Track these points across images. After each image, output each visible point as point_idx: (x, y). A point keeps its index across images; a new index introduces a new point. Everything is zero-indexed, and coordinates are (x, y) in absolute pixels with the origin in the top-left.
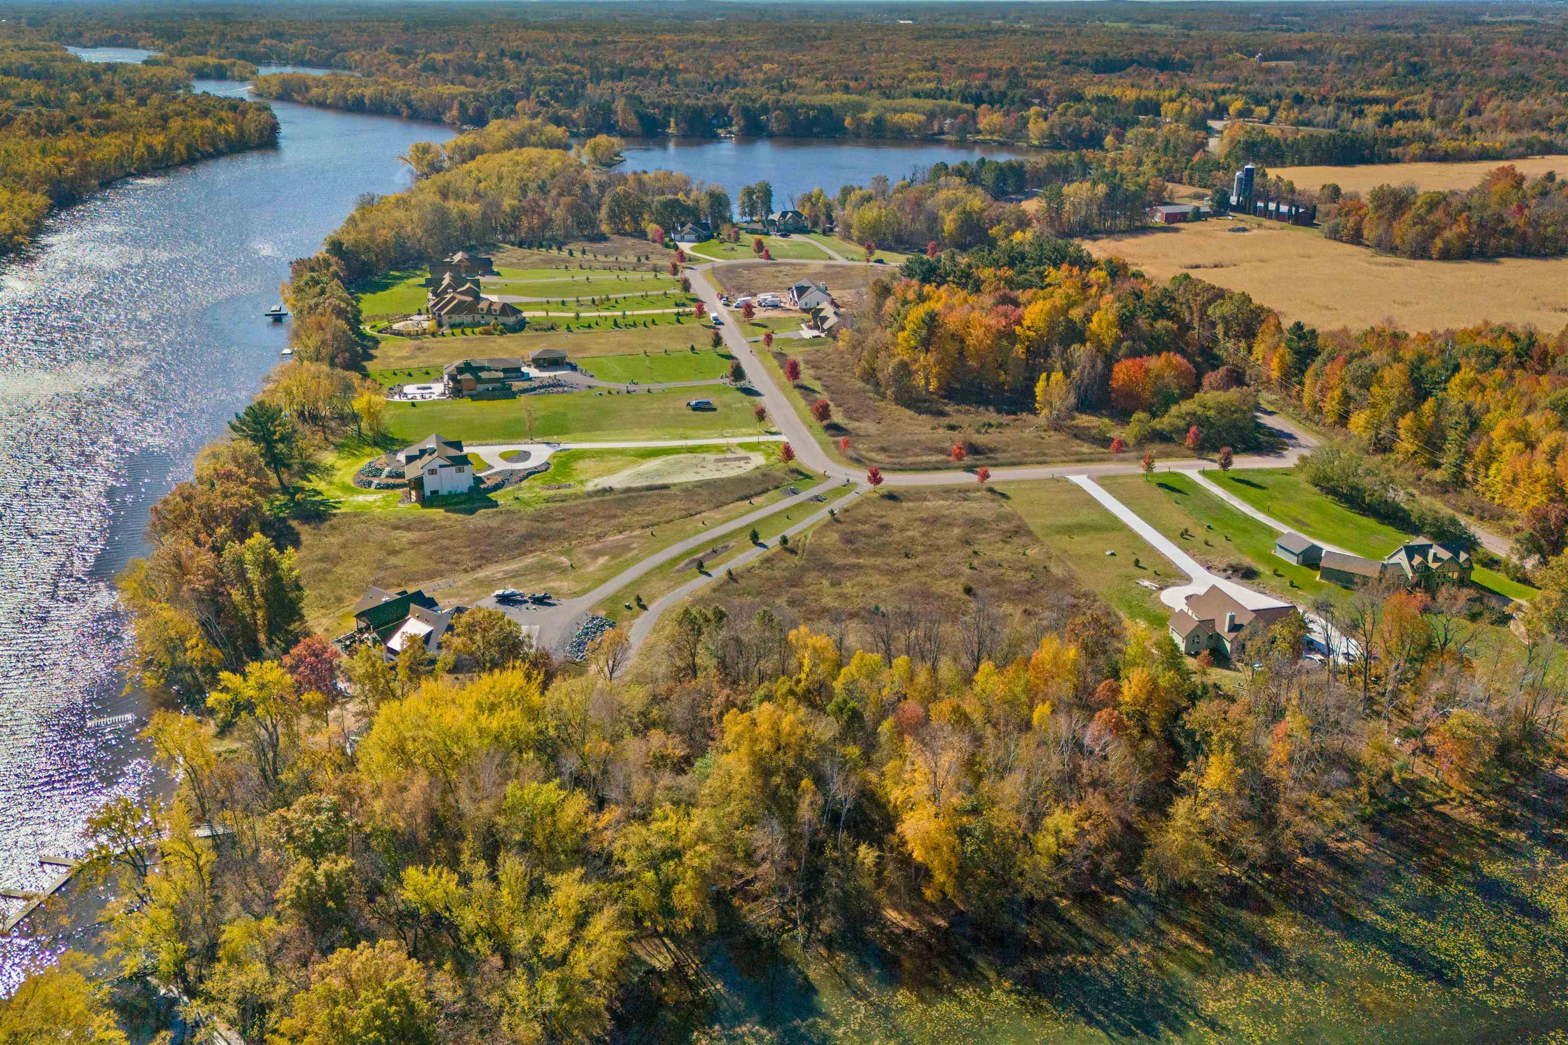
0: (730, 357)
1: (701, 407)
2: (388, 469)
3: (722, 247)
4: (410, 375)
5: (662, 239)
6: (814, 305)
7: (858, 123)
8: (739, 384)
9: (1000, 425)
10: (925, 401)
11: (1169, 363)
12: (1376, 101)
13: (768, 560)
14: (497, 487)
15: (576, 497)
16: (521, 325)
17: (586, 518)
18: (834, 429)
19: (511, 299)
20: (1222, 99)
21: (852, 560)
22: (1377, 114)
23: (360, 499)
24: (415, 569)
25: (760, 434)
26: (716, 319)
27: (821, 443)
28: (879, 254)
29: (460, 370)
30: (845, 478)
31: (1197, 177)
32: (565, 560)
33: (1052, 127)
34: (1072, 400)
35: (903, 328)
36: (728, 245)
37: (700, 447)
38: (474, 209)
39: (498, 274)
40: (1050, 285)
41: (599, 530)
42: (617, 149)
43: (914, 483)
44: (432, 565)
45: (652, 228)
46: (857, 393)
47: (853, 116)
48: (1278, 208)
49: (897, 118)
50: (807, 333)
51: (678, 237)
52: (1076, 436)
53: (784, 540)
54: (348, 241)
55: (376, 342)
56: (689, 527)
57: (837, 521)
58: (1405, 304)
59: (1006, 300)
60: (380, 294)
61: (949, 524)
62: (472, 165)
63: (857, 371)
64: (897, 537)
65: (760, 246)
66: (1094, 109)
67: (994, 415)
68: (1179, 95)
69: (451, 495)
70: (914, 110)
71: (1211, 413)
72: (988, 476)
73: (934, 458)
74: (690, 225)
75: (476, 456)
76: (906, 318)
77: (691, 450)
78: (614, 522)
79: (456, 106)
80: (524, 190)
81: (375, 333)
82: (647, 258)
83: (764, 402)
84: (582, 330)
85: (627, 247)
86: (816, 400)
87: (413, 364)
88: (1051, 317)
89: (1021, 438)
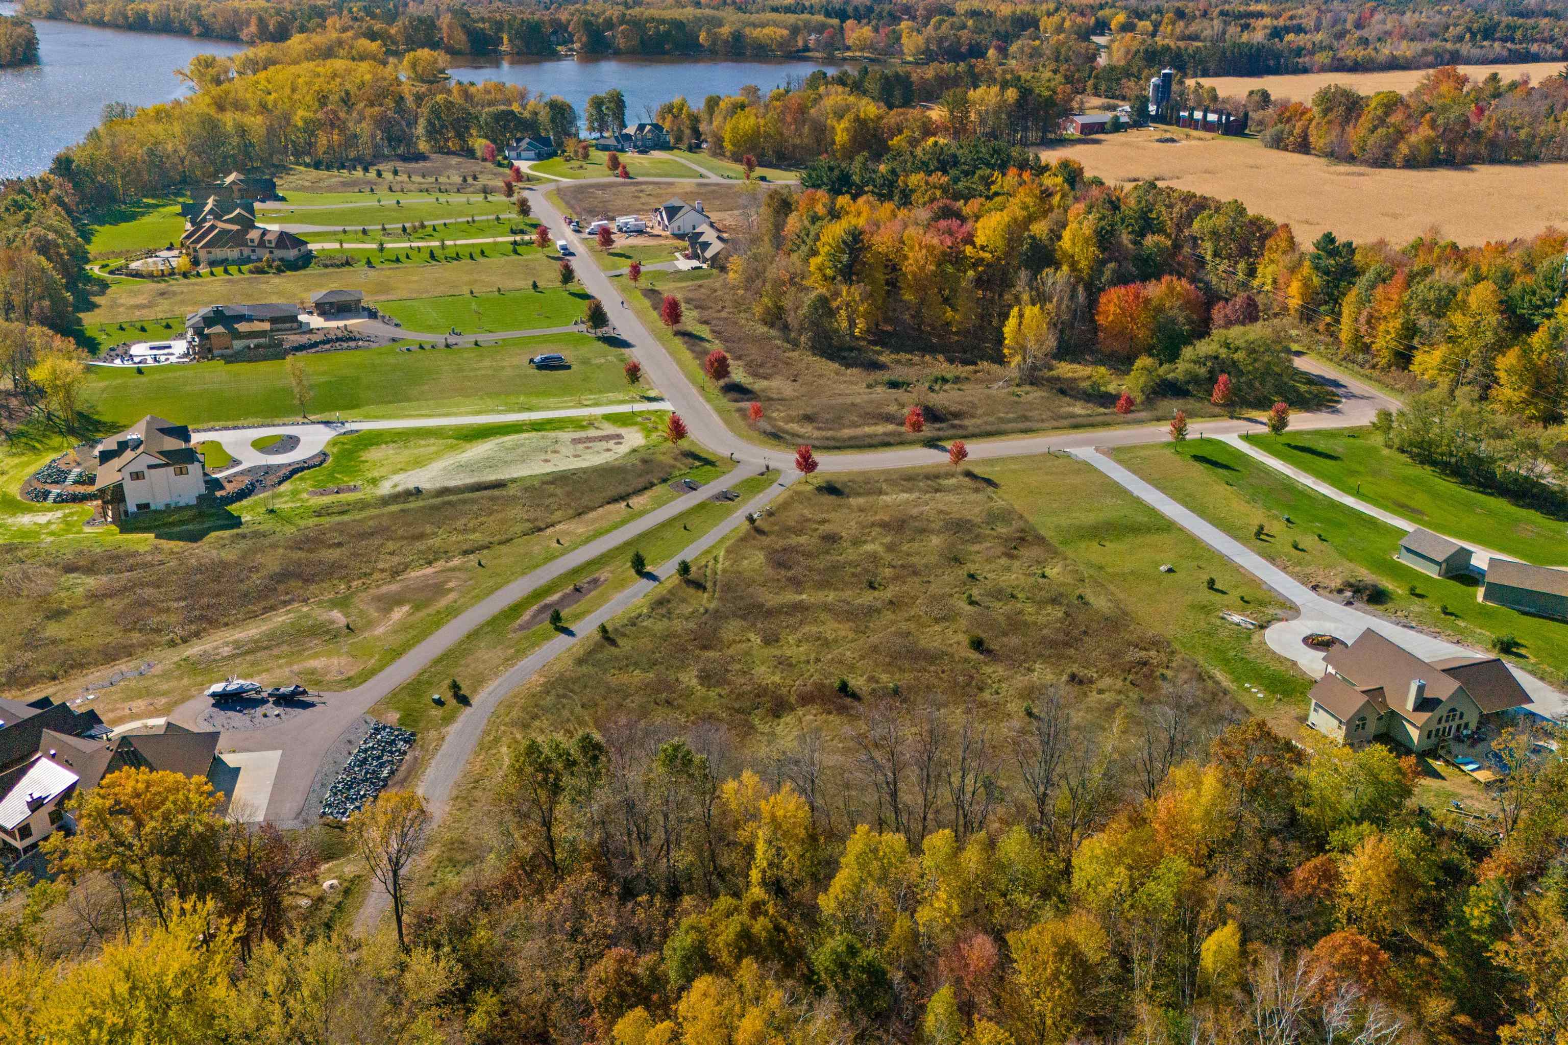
0: (585, 296)
1: (550, 365)
2: (77, 470)
3: (569, 165)
4: (143, 329)
5: (494, 156)
6: (688, 229)
7: (714, 38)
8: (600, 332)
9: (957, 380)
10: (851, 349)
11: (1171, 289)
12: (1260, 15)
13: (661, 602)
14: (242, 494)
15: (363, 505)
16: (306, 260)
17: (377, 541)
18: (737, 390)
19: (293, 228)
20: (1101, 13)
21: (791, 597)
22: (1265, 27)
23: (25, 520)
24: (86, 643)
25: (632, 401)
26: (564, 248)
27: (720, 412)
28: (759, 171)
29: (209, 321)
30: (763, 463)
31: (1103, 87)
32: (338, 617)
33: (928, 41)
34: (1051, 343)
35: (814, 253)
36: (575, 163)
37: (550, 422)
38: (256, 122)
39: (283, 199)
40: (997, 194)
41: (396, 559)
42: (441, 64)
43: (856, 468)
44: (116, 636)
45: (480, 144)
46: (758, 340)
47: (709, 31)
48: (1205, 116)
49: (757, 33)
50: (684, 265)
51: (513, 154)
52: (1063, 392)
53: (684, 568)
54: (79, 159)
55: (104, 286)
56: (536, 549)
57: (759, 531)
58: (1395, 216)
59: (947, 213)
60: (124, 226)
61: (923, 531)
62: (262, 75)
63: (758, 310)
64: (851, 554)
65: (615, 164)
66: (970, 23)
67: (946, 365)
68: (1057, 10)
69: (169, 510)
70: (776, 24)
71: (1240, 356)
72: (965, 455)
73: (880, 429)
74: (527, 140)
75: (217, 445)
76: (817, 238)
77: (536, 426)
78: (421, 545)
79: (254, 21)
80: (323, 100)
81: (104, 275)
82: (475, 178)
83: (635, 355)
84: (387, 265)
85: (449, 167)
86: (705, 352)
87: (148, 315)
88: (1011, 233)
89: (988, 397)
